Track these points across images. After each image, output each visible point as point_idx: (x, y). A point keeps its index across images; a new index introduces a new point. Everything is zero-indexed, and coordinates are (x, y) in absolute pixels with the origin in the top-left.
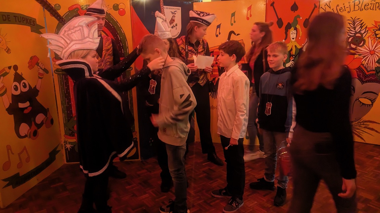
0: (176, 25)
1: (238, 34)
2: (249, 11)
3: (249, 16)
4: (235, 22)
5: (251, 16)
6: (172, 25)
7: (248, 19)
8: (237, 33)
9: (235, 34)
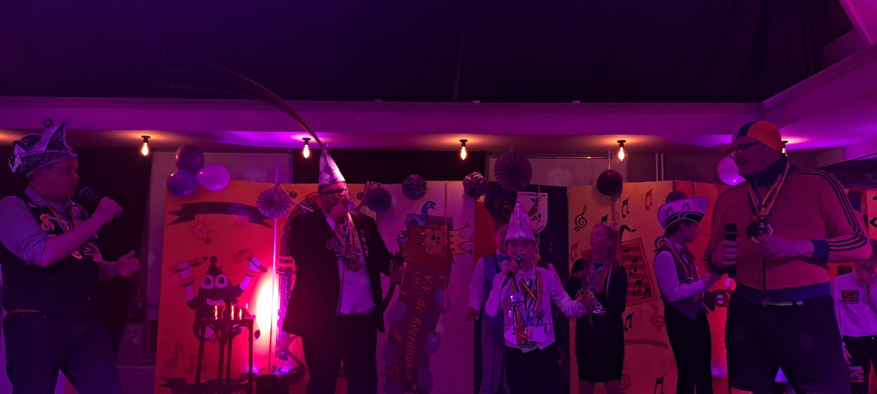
0: (540, 216)
1: (634, 231)
2: (649, 198)
3: (648, 204)
4: (628, 213)
5: (651, 204)
6: (533, 217)
7: (647, 208)
8: (631, 228)
9: (629, 230)
